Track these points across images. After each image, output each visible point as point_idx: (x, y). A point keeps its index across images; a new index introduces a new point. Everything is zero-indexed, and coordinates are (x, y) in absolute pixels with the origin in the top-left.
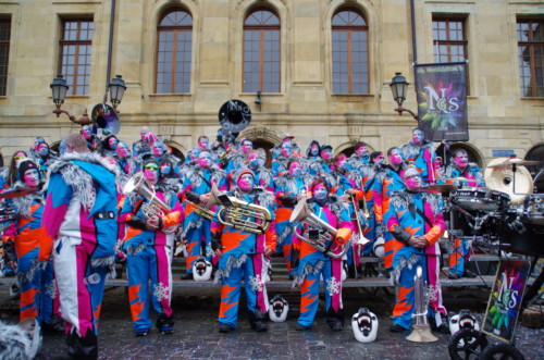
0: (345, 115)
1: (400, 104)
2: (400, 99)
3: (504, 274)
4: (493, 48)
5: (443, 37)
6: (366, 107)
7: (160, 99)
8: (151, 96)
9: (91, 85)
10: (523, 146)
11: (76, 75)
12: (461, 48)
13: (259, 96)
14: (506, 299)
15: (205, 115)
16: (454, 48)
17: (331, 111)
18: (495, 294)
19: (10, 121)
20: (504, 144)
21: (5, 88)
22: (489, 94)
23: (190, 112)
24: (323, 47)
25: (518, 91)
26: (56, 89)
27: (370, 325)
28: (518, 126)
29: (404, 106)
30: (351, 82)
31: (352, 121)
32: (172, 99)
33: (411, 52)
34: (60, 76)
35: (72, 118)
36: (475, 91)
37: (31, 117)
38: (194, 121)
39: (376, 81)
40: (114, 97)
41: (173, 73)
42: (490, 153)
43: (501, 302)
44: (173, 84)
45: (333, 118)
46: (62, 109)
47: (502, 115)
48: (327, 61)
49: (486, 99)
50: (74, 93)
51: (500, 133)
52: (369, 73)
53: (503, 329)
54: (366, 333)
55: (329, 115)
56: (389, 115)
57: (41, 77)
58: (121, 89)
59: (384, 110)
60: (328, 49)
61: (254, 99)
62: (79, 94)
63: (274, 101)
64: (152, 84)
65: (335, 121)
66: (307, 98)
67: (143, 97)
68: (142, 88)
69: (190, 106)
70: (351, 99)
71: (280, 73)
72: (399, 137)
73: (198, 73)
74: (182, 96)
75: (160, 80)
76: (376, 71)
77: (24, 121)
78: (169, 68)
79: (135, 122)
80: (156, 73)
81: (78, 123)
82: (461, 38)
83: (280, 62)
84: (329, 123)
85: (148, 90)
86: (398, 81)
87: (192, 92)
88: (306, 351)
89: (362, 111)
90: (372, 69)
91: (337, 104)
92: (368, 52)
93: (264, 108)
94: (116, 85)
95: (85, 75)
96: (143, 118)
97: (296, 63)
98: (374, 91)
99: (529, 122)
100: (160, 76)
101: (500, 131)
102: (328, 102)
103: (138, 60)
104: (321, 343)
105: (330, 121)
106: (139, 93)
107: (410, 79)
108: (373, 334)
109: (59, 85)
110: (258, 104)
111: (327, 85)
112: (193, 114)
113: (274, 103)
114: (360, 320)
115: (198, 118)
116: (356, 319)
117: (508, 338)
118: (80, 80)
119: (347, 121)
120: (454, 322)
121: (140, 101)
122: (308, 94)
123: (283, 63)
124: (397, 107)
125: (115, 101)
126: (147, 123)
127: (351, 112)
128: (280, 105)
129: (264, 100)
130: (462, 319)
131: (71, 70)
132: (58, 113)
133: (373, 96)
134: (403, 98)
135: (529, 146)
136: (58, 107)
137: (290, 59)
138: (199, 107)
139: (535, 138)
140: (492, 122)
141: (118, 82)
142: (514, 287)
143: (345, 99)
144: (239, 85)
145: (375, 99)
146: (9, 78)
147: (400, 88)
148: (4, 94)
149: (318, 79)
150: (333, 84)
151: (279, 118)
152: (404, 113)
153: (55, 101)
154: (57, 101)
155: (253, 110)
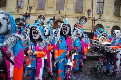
0: (77, 16)
1: (89, 16)
2: (89, 15)
3: (101, 59)
4: (109, 5)
5: (99, 1)
6: (81, 15)
7: (39, 10)
8: (37, 9)
9: (24, 6)
11: (21, 4)
12: (102, 4)
13: (60, 11)
16: (101, 4)
20: (108, 25)
21: (6, 6)
22: (107, 14)
23: (45, 13)
24: (74, 1)
25: (113, 14)
26: (18, 8)
28: (112, 21)
30: (79, 9)
31: (78, 18)
32: (41, 10)
33: (92, 4)
34: (18, 5)
35: (21, 14)
36: (104, 14)
38: (46, 15)
39: (84, 10)
40: (30, 10)
41: (42, 4)
42: (105, 27)
43: (100, 64)
44: (42, 7)
45: (75, 17)
46: (19, 12)
47: (109, 19)
48: (74, 4)
49: (106, 15)
52: (83, 8)
53: (100, 68)
55: (74, 16)
57: (14, 4)
60: (75, 2)
61: (58, 12)
63: (63, 12)
64: (37, 6)
66: (70, 12)
67: (35, 9)
68: (35, 8)
69: (45, 12)
70: (79, 13)
71: (64, 6)
73: (47, 5)
74: (43, 10)
75: (39, 6)
76: (84, 8)
78: (41, 3)
79: (33, 15)
80: (38, 4)
82: (102, 2)
83: (64, 4)
85: (36, 8)
86: (89, 11)
87: (45, 9)
92: (83, 3)
93: (60, 13)
95: (23, 4)
97: (68, 4)
98: (83, 12)
99: (114, 21)
101: (108, 22)
102: (74, 13)
103: (34, 2)
105: (74, 17)
106: (34, 9)
107: (91, 10)
110: (59, 13)
111: (74, 9)
112: (45, 14)
113: (63, 13)
115: (47, 15)
119: (77, 18)
122: (70, 11)
123: (65, 4)
124: (88, 16)
126: (36, 15)
127: (78, 16)
128: (64, 13)
129: (61, 12)
131: (20, 3)
132: (18, 13)
134: (90, 15)
135: (113, 26)
136: (18, 12)
137: (67, 3)
138: (47, 13)
139: (115, 24)
140: (107, 20)
143: (77, 13)
144: (55, 8)
145: (83, 13)
146: (7, 4)
147: (89, 13)
148: (6, 7)
149: (72, 8)
150: (75, 9)
151: (63, 16)
152: (89, 18)
153: (17, 10)
154: (18, 10)
155: (58, 14)
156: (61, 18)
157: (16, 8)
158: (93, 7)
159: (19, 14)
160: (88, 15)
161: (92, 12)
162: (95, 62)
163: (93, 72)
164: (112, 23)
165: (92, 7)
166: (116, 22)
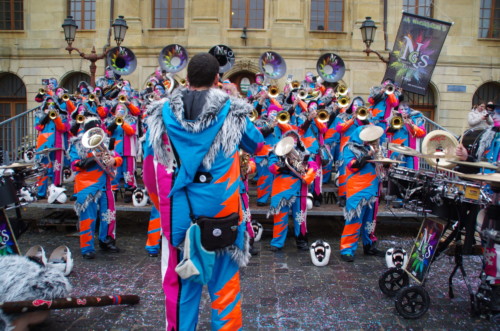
0: (320, 50)
1: (368, 46)
2: (368, 41)
3: (426, 230)
6: (339, 43)
7: (158, 33)
8: (149, 31)
9: (97, 20)
10: (474, 83)
11: (83, 11)
13: (245, 32)
14: (424, 251)
15: (198, 48)
17: (308, 47)
18: (418, 244)
19: (29, 53)
20: (458, 80)
21: (22, 23)
23: (184, 45)
25: (476, 31)
26: (67, 28)
27: (324, 253)
28: (472, 65)
29: (371, 48)
30: (326, 18)
32: (168, 33)
34: (69, 17)
35: (82, 55)
37: (46, 49)
39: (349, 20)
40: (118, 36)
41: (169, 9)
42: (445, 88)
43: (420, 252)
44: (169, 19)
45: (310, 53)
46: (74, 45)
47: (459, 54)
48: (307, 1)
50: (83, 28)
51: (455, 70)
52: (343, 12)
53: (418, 272)
54: (320, 259)
55: (306, 50)
56: (359, 51)
57: (53, 13)
58: (123, 29)
59: (355, 47)
61: (241, 34)
62: (87, 28)
63: (259, 36)
64: (150, 19)
65: (312, 56)
66: (287, 35)
67: (143, 31)
68: (142, 24)
69: (185, 39)
70: (326, 36)
71: (264, 10)
72: (366, 71)
73: (191, 10)
74: (177, 30)
75: (157, 16)
76: (349, 11)
77: (41, 53)
78: (165, 4)
79: (137, 54)
80: (154, 9)
81: (88, 59)
84: (306, 57)
85: (148, 26)
86: (367, 25)
87: (186, 27)
88: (272, 274)
89: (335, 47)
90: (346, 9)
91: (314, 40)
93: (249, 42)
94: (119, 25)
95: (91, 11)
96: (143, 51)
97: (278, 2)
98: (347, 29)
99: (482, 61)
100: (157, 12)
101: (456, 69)
102: (306, 38)
104: (285, 266)
105: (307, 56)
106: (139, 28)
107: (377, 19)
108: (326, 260)
109: (70, 25)
110: (244, 39)
111: (306, 22)
112: (187, 48)
113: (259, 38)
114: (316, 249)
115: (192, 51)
116: (314, 247)
117: (420, 280)
118: (87, 16)
120: (389, 254)
121: (140, 36)
122: (289, 30)
123: (267, 2)
124: (365, 48)
125: (119, 39)
126: (146, 55)
127: (326, 47)
128: (264, 40)
129: (250, 35)
130: (395, 253)
131: (79, 6)
132: (70, 50)
133: (345, 34)
134: (371, 41)
135: (479, 83)
136: (70, 44)
138: (192, 42)
139: (485, 76)
140: (450, 60)
141: (120, 23)
142: (431, 242)
143: (321, 36)
144: (227, 21)
145: (348, 37)
146: (25, 14)
147: (369, 32)
148: (22, 28)
149: (297, 17)
150: (311, 21)
151: (262, 52)
152: (371, 55)
153: (66, 39)
154: (69, 39)
155: (239, 44)
156: (252, 61)
157: (62, 29)
158: (389, 8)
159: (74, 52)
160: (365, 41)
161: (385, 30)
162: (394, 243)
163: (393, 285)
164: (475, 69)
165: (382, 7)
166: (491, 66)
